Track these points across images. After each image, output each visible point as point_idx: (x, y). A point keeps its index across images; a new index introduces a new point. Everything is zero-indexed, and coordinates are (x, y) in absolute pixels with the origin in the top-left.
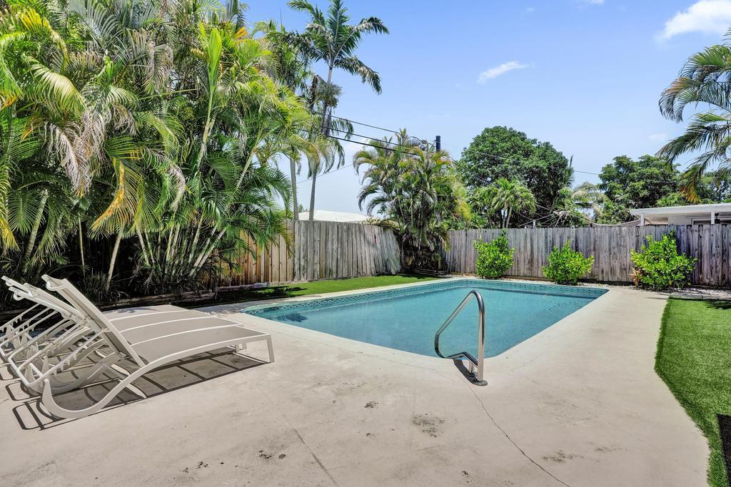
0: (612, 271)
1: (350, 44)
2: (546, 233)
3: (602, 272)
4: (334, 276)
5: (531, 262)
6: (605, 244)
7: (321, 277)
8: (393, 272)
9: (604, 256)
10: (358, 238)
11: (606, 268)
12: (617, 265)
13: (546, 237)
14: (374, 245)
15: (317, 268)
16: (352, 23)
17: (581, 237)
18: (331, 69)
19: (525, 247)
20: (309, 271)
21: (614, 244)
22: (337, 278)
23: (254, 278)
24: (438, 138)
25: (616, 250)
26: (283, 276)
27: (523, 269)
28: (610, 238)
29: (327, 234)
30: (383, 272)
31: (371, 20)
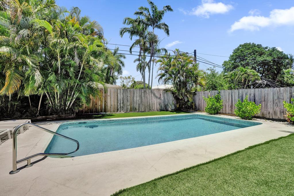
0: (275, 113)
1: (160, 17)
2: (239, 92)
3: (269, 113)
4: (137, 111)
5: (232, 106)
6: (271, 98)
7: (131, 111)
8: (170, 109)
9: (270, 104)
10: (150, 95)
11: (271, 111)
12: (278, 110)
13: (239, 94)
14: (160, 98)
15: (129, 107)
16: (160, 9)
17: (257, 94)
18: (154, 29)
19: (229, 99)
20: (125, 108)
21: (276, 98)
22: (139, 111)
23: (100, 111)
24: (195, 51)
25: (277, 101)
26: (112, 110)
27: (228, 110)
28: (273, 94)
29: (134, 94)
30: (164, 109)
31: (167, 6)
